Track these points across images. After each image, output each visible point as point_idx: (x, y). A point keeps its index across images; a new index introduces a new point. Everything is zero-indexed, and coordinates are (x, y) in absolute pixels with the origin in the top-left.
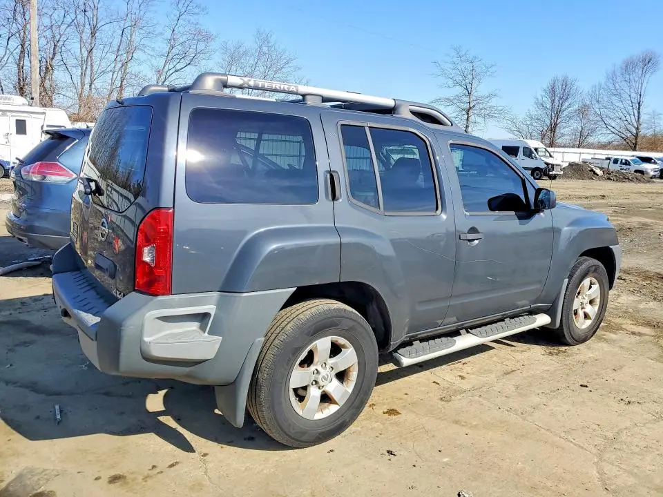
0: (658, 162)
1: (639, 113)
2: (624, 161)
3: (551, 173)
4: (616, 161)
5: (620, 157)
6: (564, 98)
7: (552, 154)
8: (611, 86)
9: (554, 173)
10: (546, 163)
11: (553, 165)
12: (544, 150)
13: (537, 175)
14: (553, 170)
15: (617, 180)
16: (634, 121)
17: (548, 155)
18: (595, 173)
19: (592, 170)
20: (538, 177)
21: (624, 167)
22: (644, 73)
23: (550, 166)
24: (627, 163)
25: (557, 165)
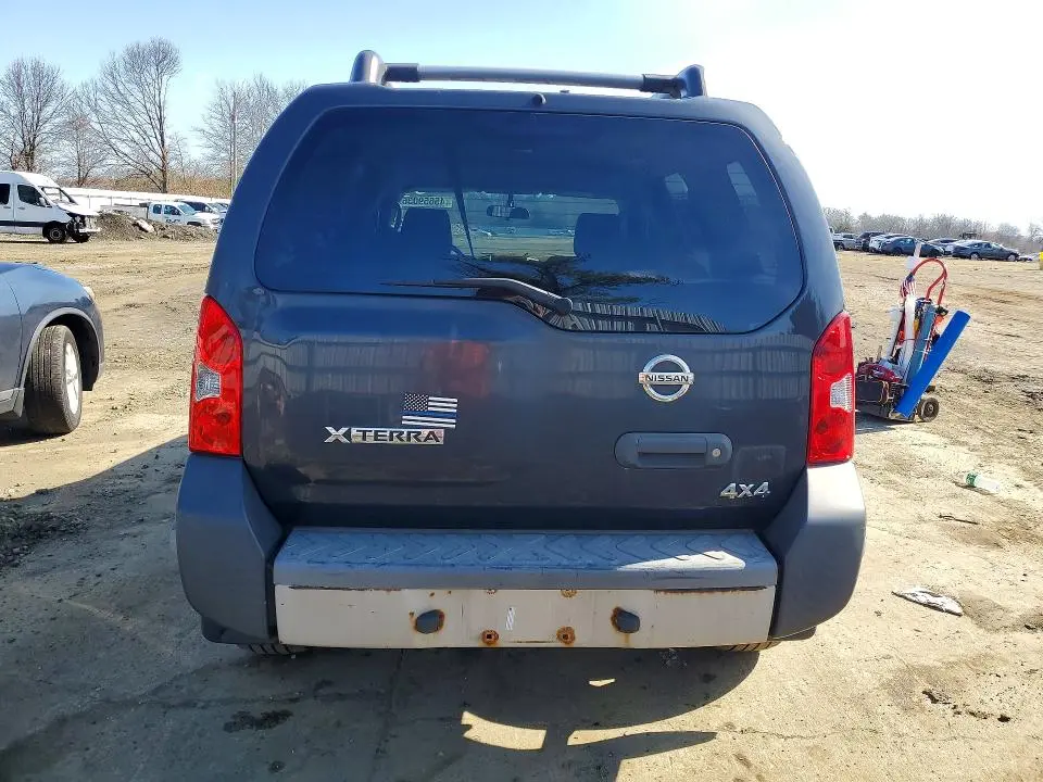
0: (214, 209)
1: (162, 136)
2: (169, 209)
3: (81, 231)
4: (157, 209)
5: (164, 204)
6: (42, 100)
7: (73, 198)
8: (111, 87)
9: (87, 230)
10: (71, 214)
11: (83, 217)
12: (57, 192)
13: (56, 234)
14: (85, 226)
15: (176, 239)
16: (157, 147)
17: (68, 200)
18: (141, 229)
19: (136, 225)
20: (57, 238)
21: (171, 217)
22: (160, 74)
23: (78, 219)
24: (173, 211)
25: (89, 217)
